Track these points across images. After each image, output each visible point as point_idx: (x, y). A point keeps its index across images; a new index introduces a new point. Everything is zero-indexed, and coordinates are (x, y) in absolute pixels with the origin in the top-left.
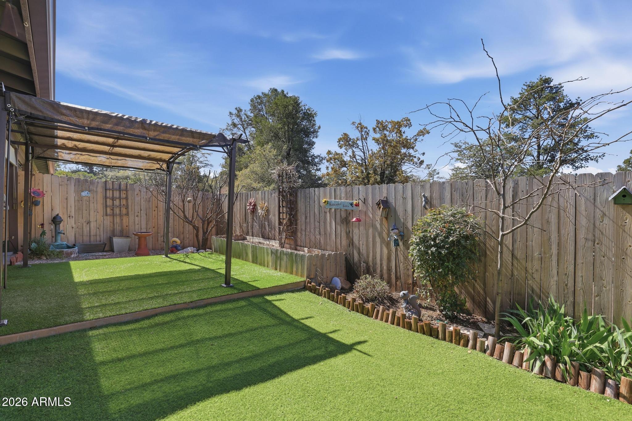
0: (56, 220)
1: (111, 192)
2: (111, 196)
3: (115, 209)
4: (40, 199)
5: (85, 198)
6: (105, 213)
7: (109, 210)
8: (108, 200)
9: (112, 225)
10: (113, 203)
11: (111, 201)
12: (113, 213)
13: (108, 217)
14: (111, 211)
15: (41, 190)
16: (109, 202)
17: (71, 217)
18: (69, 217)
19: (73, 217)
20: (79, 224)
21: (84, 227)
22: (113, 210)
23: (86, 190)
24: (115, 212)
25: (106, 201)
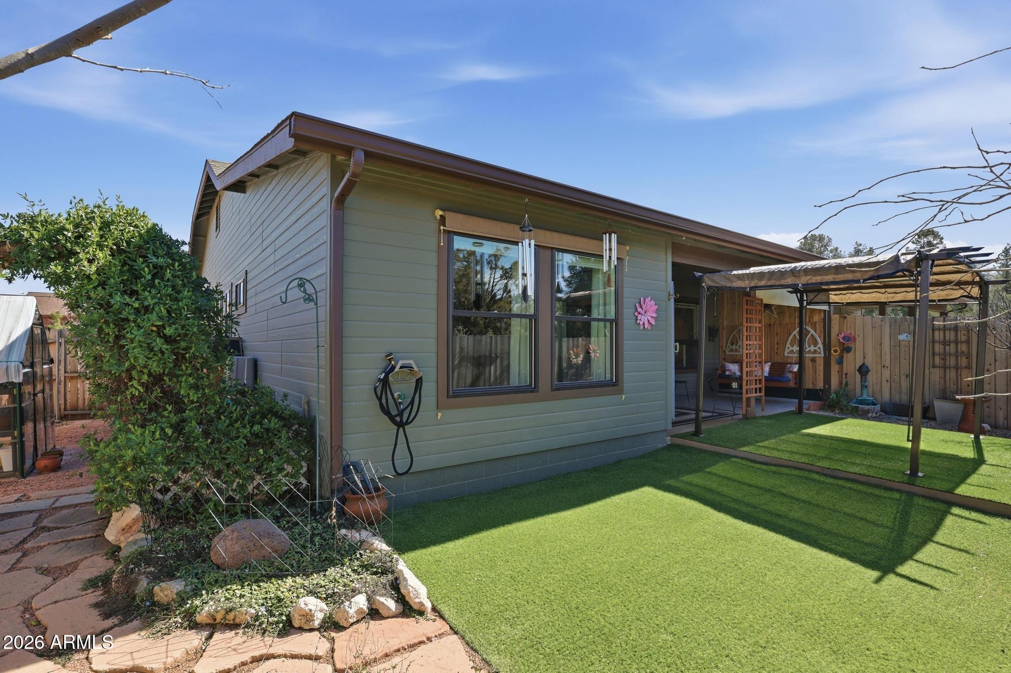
0: (863, 370)
1: (942, 333)
2: (942, 338)
3: (948, 358)
4: (852, 345)
5: (903, 343)
6: (931, 363)
7: (937, 360)
8: (937, 345)
9: (942, 381)
10: (945, 349)
11: (942, 347)
12: (945, 364)
13: (937, 370)
14: (942, 362)
15: (853, 334)
16: (938, 348)
17: (886, 368)
18: (884, 367)
19: (887, 367)
20: (896, 377)
21: (902, 382)
22: (944, 359)
23: (904, 333)
24: (948, 363)
25: (933, 347)
